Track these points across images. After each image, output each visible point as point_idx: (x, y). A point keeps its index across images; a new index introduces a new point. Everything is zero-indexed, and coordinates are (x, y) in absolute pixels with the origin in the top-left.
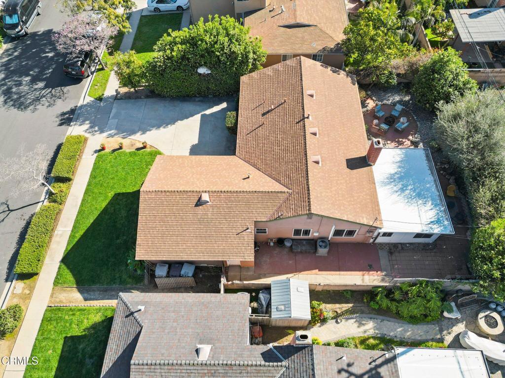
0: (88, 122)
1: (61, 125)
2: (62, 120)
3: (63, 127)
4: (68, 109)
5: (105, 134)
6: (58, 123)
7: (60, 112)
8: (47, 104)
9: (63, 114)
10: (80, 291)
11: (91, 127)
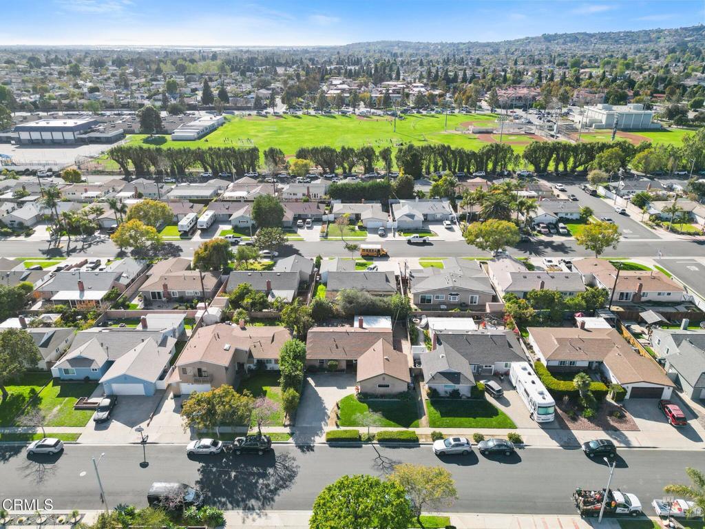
0: (313, 438)
1: (313, 450)
2: (308, 451)
3: (315, 449)
4: (299, 450)
5: (324, 427)
6: (311, 452)
7: (301, 453)
8: (292, 461)
9: (303, 451)
10: (421, 418)
11: (317, 435)
